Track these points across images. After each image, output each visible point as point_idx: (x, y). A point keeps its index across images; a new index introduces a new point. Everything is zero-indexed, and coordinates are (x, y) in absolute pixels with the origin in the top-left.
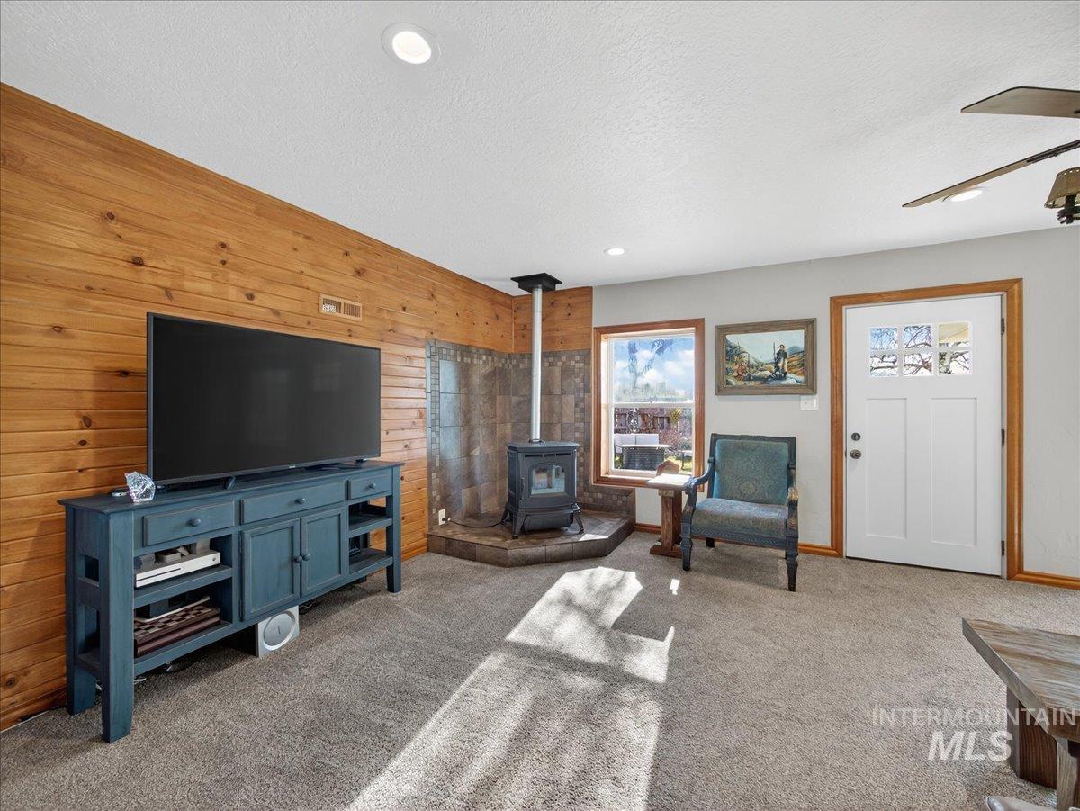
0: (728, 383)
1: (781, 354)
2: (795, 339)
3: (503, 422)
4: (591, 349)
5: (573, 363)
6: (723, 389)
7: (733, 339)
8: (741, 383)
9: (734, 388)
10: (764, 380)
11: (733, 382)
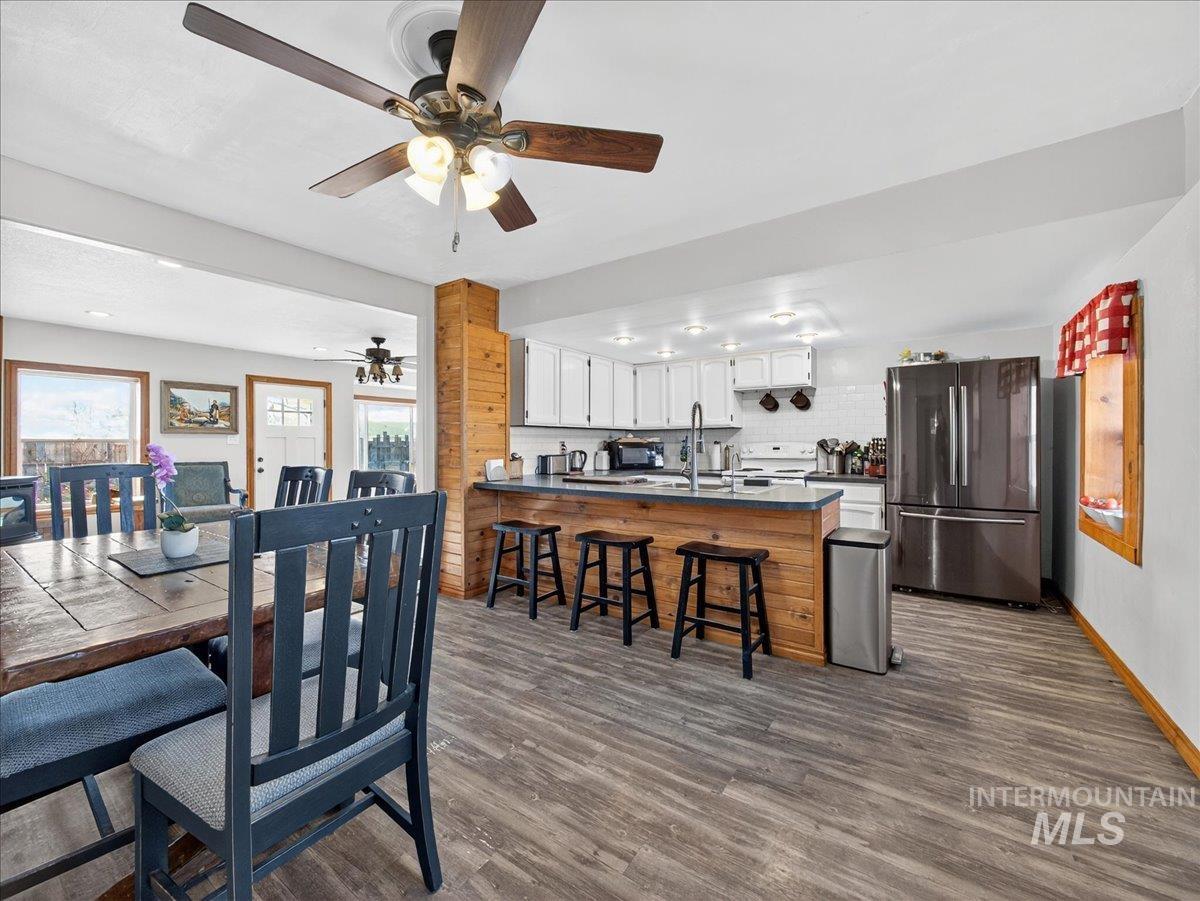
0: (171, 424)
1: (214, 407)
2: (224, 398)
6: (168, 428)
7: (177, 392)
8: (183, 425)
9: (178, 428)
10: (202, 424)
11: (177, 424)
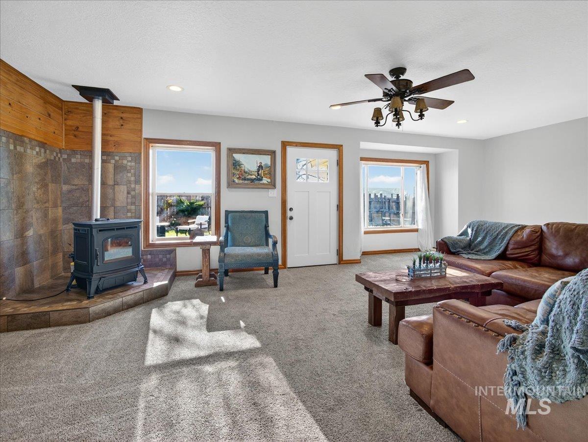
0: (234, 181)
1: (260, 167)
2: (266, 160)
3: (55, 206)
4: (141, 153)
5: (125, 162)
6: (231, 185)
7: (237, 156)
8: (241, 181)
9: (237, 184)
10: (252, 180)
11: (237, 181)
